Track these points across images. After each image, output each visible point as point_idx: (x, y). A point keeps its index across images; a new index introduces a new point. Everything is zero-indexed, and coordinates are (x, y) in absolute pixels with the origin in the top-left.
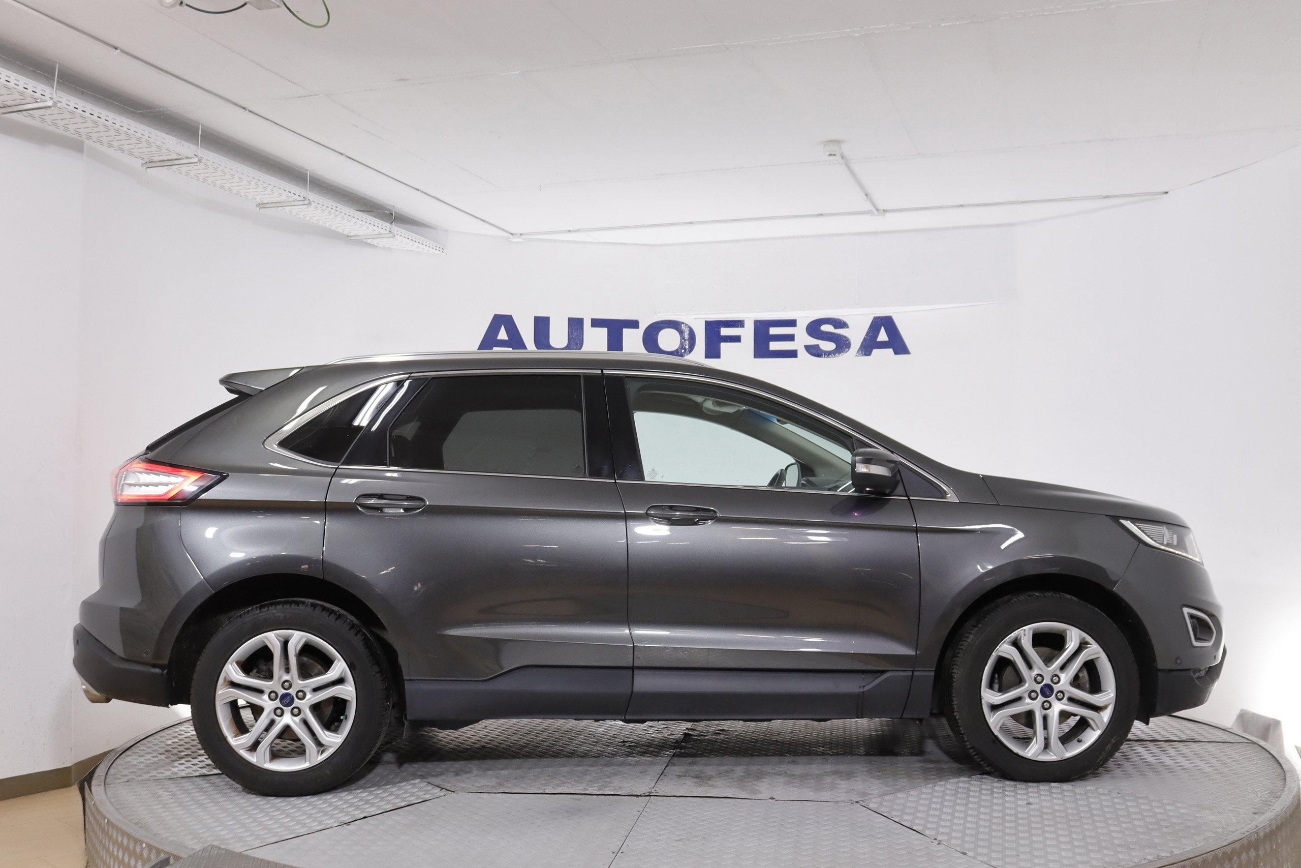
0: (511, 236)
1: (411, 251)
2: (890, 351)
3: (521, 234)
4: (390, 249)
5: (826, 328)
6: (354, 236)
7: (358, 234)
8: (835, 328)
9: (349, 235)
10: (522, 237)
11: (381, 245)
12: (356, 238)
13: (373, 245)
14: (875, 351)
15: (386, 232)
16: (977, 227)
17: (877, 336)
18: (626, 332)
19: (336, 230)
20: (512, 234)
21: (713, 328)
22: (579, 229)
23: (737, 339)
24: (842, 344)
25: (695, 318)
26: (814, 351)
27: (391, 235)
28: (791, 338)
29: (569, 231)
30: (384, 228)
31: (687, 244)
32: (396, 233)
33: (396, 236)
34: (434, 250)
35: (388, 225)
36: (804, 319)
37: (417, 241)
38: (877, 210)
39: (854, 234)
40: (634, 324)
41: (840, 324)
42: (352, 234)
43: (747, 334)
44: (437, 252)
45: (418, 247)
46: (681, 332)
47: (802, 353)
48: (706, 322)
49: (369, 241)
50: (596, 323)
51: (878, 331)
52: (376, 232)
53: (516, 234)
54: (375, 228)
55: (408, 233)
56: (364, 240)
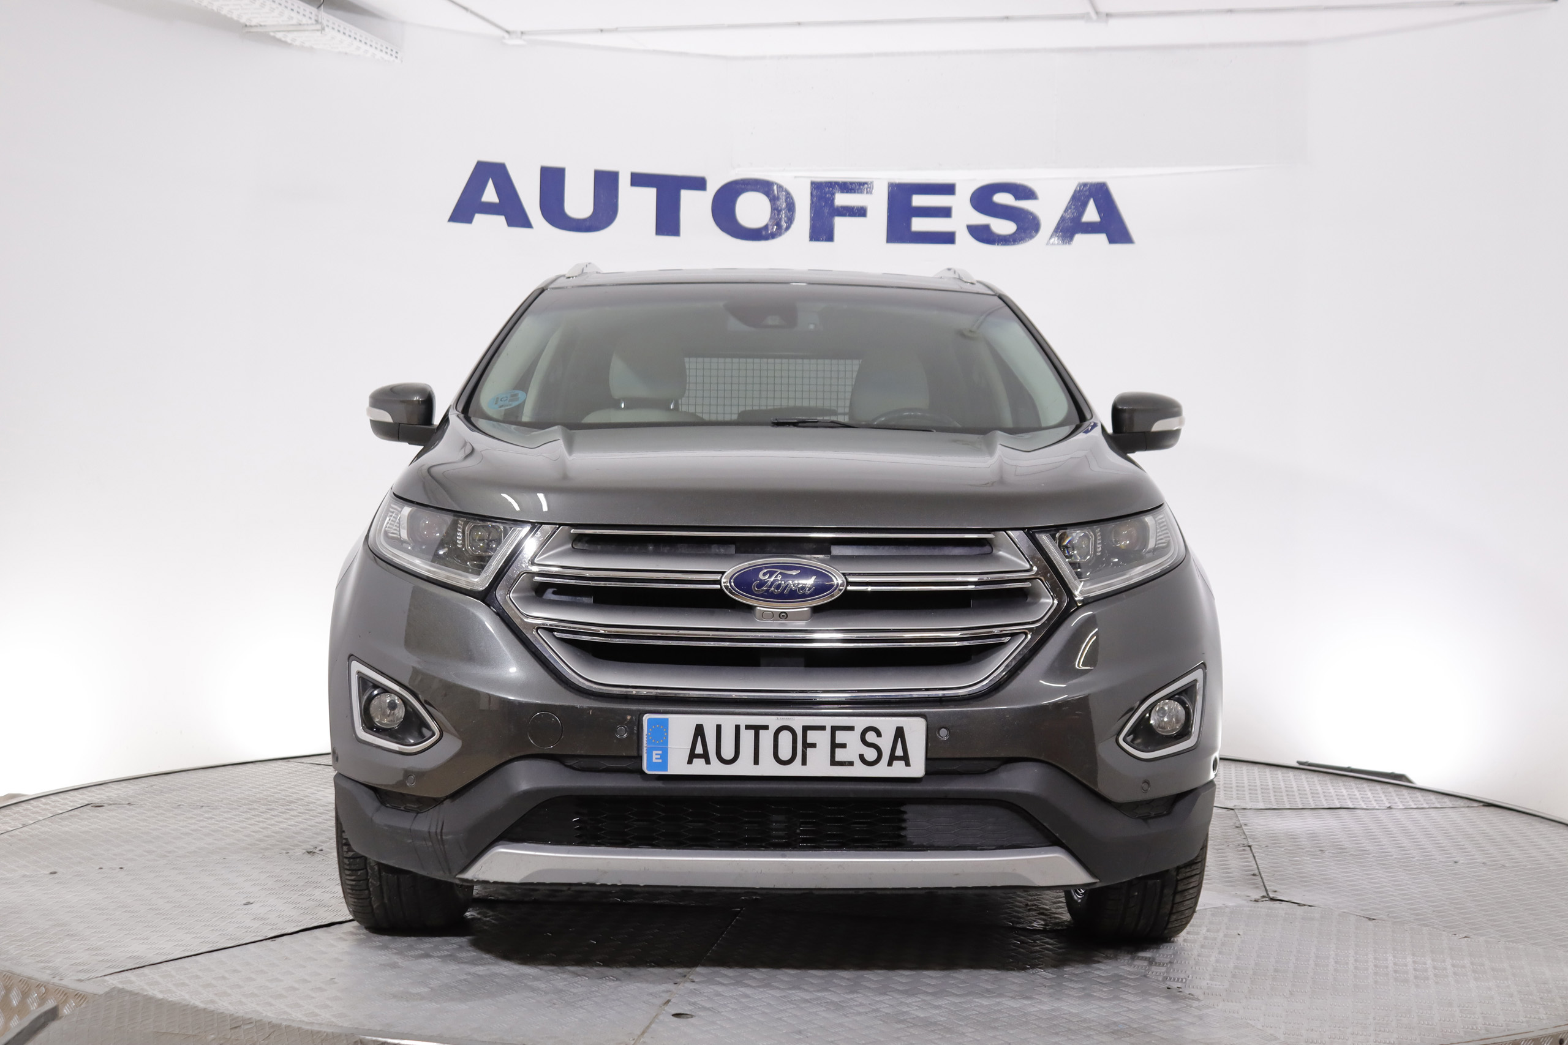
0: (506, 35)
1: (346, 54)
2: (1102, 238)
3: (522, 33)
4: (311, 49)
5: (1003, 199)
6: (256, 26)
7: (262, 24)
8: (1017, 198)
9: (248, 24)
10: (524, 37)
11: (297, 43)
12: (259, 30)
13: (285, 43)
14: (1079, 238)
15: (310, 22)
16: (1249, 45)
17: (1081, 213)
18: (687, 197)
19: (229, 16)
20: (508, 32)
21: (822, 193)
22: (617, 28)
23: (861, 212)
24: (1027, 226)
25: (796, 177)
26: (981, 234)
27: (319, 27)
28: (946, 212)
29: (602, 31)
30: (307, 14)
31: (787, 57)
32: (325, 23)
33: (326, 29)
34: (383, 54)
35: (313, 10)
36: (968, 183)
37: (358, 38)
38: (1097, 13)
39: (1053, 50)
40: (698, 184)
41: (1023, 192)
42: (253, 23)
43: (877, 204)
44: (387, 57)
45: (358, 48)
46: (773, 199)
47: (963, 237)
48: (813, 183)
49: (279, 35)
50: (638, 180)
51: (1084, 205)
52: (294, 22)
53: (514, 32)
54: (294, 14)
55: (344, 24)
56: (272, 34)
